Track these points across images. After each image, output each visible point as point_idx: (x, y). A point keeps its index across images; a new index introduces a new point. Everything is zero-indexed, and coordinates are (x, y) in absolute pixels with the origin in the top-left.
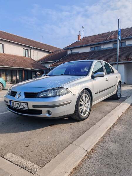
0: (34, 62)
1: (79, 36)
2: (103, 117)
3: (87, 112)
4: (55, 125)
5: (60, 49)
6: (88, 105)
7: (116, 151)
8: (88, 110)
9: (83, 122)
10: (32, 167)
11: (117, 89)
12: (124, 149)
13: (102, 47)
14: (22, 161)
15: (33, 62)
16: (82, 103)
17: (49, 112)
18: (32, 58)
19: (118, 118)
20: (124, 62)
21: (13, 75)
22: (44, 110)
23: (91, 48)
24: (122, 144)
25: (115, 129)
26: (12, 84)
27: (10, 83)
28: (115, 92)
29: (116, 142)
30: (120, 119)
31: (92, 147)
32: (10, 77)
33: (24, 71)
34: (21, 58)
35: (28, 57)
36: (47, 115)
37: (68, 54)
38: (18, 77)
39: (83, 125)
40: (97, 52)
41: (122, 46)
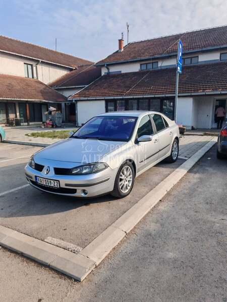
0: (44, 87)
1: (120, 41)
2: (148, 193)
3: (129, 186)
4: (91, 204)
5: (89, 62)
6: (131, 178)
7: (155, 232)
8: (130, 185)
9: (124, 199)
10: (74, 248)
11: (172, 149)
12: (164, 229)
13: (160, 64)
14: (63, 243)
15: (42, 87)
16: (123, 177)
17: (84, 191)
18: (40, 79)
19: (166, 192)
20: (193, 94)
21: (10, 111)
22: (79, 189)
23: (141, 65)
24: (162, 225)
25: (160, 207)
26: (9, 126)
27: (6, 126)
28: (168, 154)
29: (157, 222)
30: (169, 194)
31: (131, 229)
32: (5, 115)
33: (27, 105)
34: (21, 80)
35: (33, 77)
36: (83, 195)
37: (103, 74)
38: (18, 114)
39: (124, 203)
40: (151, 72)
41: (191, 63)
